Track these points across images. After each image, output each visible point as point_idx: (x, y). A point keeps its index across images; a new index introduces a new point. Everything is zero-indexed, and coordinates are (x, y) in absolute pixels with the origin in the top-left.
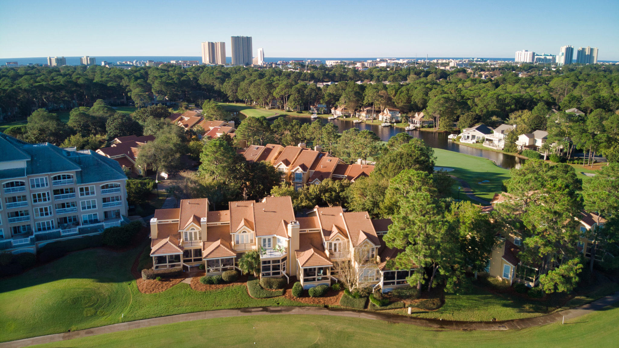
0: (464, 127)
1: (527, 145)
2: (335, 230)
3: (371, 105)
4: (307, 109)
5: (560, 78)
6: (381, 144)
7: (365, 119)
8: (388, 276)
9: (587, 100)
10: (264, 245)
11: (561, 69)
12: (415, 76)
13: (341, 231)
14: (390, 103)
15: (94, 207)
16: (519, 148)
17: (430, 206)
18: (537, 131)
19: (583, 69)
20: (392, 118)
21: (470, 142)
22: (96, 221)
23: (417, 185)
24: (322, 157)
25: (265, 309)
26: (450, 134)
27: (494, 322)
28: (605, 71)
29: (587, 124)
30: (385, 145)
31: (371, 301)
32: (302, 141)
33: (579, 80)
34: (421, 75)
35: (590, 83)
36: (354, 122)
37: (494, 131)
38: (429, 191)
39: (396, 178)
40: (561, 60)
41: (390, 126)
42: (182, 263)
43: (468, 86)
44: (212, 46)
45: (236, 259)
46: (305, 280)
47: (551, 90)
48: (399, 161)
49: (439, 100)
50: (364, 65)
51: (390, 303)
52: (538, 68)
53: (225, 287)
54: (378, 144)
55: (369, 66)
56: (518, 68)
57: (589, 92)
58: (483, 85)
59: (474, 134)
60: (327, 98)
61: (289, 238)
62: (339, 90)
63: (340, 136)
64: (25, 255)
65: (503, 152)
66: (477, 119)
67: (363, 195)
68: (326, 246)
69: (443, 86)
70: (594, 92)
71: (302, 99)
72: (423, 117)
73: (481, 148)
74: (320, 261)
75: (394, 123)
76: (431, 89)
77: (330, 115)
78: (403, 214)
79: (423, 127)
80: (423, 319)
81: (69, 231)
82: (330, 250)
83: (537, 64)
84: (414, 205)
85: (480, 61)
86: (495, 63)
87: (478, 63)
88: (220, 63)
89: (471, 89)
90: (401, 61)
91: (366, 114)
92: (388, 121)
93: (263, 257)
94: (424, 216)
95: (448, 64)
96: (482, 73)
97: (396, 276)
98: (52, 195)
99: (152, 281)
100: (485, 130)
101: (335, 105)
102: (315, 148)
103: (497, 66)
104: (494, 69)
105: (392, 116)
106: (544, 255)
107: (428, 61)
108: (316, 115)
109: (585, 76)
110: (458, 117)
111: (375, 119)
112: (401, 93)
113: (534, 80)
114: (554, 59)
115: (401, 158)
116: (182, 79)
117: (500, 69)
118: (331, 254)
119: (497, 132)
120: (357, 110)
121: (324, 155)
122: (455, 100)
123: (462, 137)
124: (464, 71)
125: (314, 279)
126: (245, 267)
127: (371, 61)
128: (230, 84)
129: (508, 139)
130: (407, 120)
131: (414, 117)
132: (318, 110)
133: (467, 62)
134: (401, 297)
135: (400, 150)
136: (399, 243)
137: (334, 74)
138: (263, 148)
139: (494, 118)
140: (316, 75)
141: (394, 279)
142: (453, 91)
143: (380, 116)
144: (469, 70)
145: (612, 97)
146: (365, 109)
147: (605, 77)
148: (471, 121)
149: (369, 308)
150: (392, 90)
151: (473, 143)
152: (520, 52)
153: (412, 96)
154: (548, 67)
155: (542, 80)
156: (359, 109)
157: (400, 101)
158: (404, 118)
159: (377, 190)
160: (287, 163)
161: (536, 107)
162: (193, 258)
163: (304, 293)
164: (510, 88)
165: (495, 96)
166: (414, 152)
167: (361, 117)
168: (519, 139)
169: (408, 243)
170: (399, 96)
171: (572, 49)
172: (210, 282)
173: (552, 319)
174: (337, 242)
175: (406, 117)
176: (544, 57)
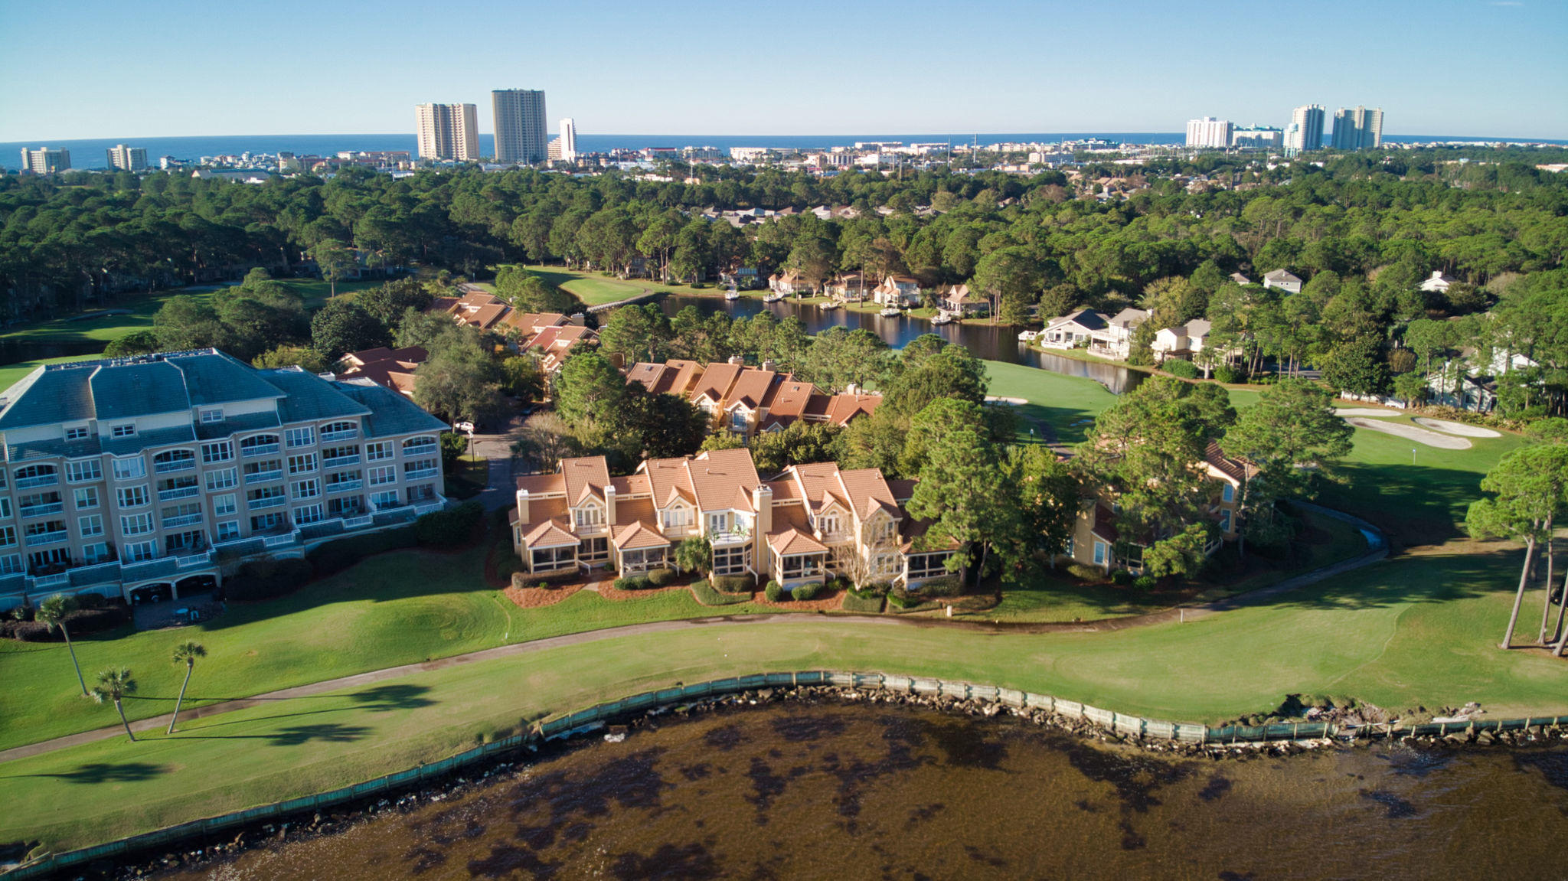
0: (1050, 316)
1: (1174, 349)
2: (828, 499)
3: (855, 269)
4: (711, 277)
6: (890, 356)
7: (845, 301)
8: (916, 563)
9: (1314, 251)
10: (715, 527)
11: (1289, 164)
12: (947, 194)
13: (839, 500)
14: (895, 263)
15: (392, 479)
16: (1158, 357)
17: (976, 450)
18: (1194, 321)
20: (902, 298)
21: (1063, 346)
22: (394, 504)
23: (956, 422)
24: (780, 382)
25: (728, 618)
26: (1022, 329)
27: (1078, 623)
28: (1388, 170)
30: (898, 358)
31: (889, 601)
32: (736, 353)
34: (963, 191)
36: (823, 306)
37: (1110, 322)
38: (976, 430)
39: (922, 412)
40: (1294, 141)
41: (897, 315)
42: (576, 560)
43: (1064, 220)
44: (443, 115)
45: (671, 550)
46: (786, 576)
47: (1242, 227)
48: (925, 386)
49: (1000, 259)
50: (826, 160)
51: (919, 603)
52: (1237, 164)
53: (657, 592)
54: (886, 355)
55: (837, 163)
56: (1190, 164)
57: (1327, 228)
58: (1098, 217)
59: (1069, 329)
60: (758, 253)
61: (756, 512)
62: (783, 235)
63: (810, 343)
64: (291, 562)
65: (1126, 365)
66: (1078, 297)
67: (868, 446)
68: (815, 526)
69: (1011, 223)
70: (1334, 230)
71: (703, 258)
72: (967, 295)
73: (1083, 359)
74: (806, 546)
75: (906, 308)
76: (983, 234)
77: (767, 292)
78: (936, 465)
79: (967, 316)
80: (969, 622)
81: (356, 521)
82: (822, 530)
83: (1238, 151)
84: (953, 451)
85: (1102, 147)
86: (1136, 151)
87: (1098, 151)
88: (464, 156)
89: (1072, 229)
90: (913, 150)
91: (847, 290)
92: (895, 305)
93: (714, 544)
94: (968, 465)
95: (1025, 155)
96: (1103, 180)
97: (927, 563)
98: (320, 460)
99: (533, 590)
100: (1092, 321)
101: (777, 269)
102: (764, 365)
103: (1140, 161)
104: (1130, 171)
105: (903, 292)
106: (1148, 518)
107: (978, 147)
108: (735, 291)
110: (1040, 294)
111: (865, 300)
112: (918, 242)
114: (1280, 138)
115: (929, 381)
116: (415, 210)
117: (1145, 170)
118: (824, 535)
119: (1116, 324)
120: (826, 280)
121: (784, 378)
122: (1032, 258)
123: (1047, 336)
124: (1060, 180)
125: (799, 575)
126: (688, 560)
127: (841, 149)
128: (531, 222)
129: (1137, 338)
130: (935, 302)
131: (949, 295)
132: (738, 280)
133: (1071, 149)
134: (933, 595)
135: (926, 366)
136: (931, 511)
137: (761, 192)
138: (660, 368)
139: (1112, 295)
140: (718, 193)
141: (924, 568)
142: (1029, 238)
143: (878, 294)
144: (1075, 172)
145: (1367, 241)
146: (844, 279)
148: (1065, 303)
149: (887, 611)
150: (900, 234)
151: (1069, 348)
152: (1198, 122)
153: (942, 250)
154: (1260, 162)
155: (1231, 201)
156: (831, 278)
157: (918, 259)
158: (928, 298)
159: (892, 436)
160: (715, 395)
161: (1197, 271)
162: (593, 553)
163: (784, 596)
164: (1156, 224)
165: (1117, 248)
166: (950, 369)
167: (835, 297)
168: (1158, 338)
169: (944, 508)
170: (915, 249)
171: (1321, 114)
172: (631, 586)
173: (1167, 617)
174: (833, 517)
175: (932, 295)
176: (1257, 133)
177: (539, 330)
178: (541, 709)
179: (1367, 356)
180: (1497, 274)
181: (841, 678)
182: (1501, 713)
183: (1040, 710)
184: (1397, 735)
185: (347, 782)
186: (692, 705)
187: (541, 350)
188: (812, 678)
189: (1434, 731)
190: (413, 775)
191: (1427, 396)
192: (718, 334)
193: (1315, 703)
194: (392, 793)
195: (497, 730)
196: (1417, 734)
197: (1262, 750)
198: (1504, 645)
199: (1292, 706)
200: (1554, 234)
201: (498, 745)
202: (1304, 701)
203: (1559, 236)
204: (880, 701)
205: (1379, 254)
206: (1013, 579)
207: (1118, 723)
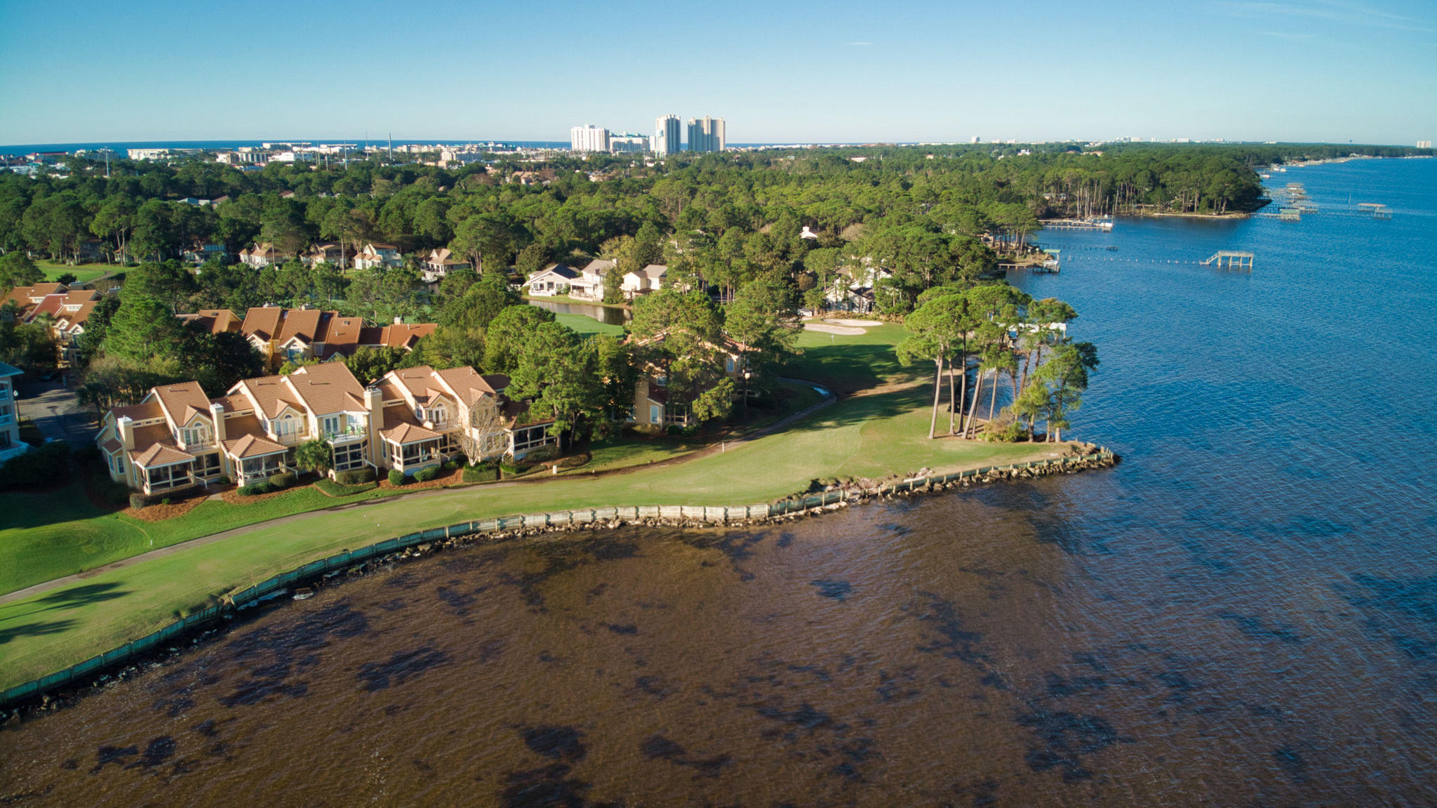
0: (530, 271)
1: (639, 289)
2: (433, 395)
3: (334, 239)
5: (668, 181)
8: (520, 438)
9: (715, 216)
10: (329, 429)
11: (663, 163)
12: (385, 182)
13: (443, 393)
14: (372, 234)
16: (627, 295)
18: (648, 267)
19: (702, 161)
20: (384, 263)
21: (547, 293)
24: (328, 319)
25: (361, 503)
27: (652, 463)
28: (740, 165)
29: (719, 247)
31: (502, 470)
33: (699, 183)
34: (398, 179)
35: (716, 187)
37: (584, 272)
39: (496, 320)
40: (659, 146)
42: (191, 476)
45: (289, 454)
46: (405, 464)
47: (656, 202)
49: (475, 224)
50: (238, 158)
51: (527, 468)
52: (621, 163)
53: (283, 494)
56: (584, 163)
57: (717, 203)
59: (550, 279)
60: (226, 229)
61: (368, 412)
62: (248, 211)
65: (603, 304)
66: (549, 256)
68: (423, 418)
70: (724, 202)
71: (166, 235)
72: (449, 257)
74: (420, 435)
80: (573, 475)
82: (431, 420)
83: (617, 153)
85: (502, 149)
86: (534, 153)
87: (499, 153)
90: (323, 150)
91: (325, 259)
93: (332, 444)
95: (437, 156)
96: (518, 173)
97: (529, 436)
99: (155, 507)
100: (568, 271)
101: (249, 243)
103: (542, 159)
104: (539, 166)
105: (384, 258)
107: (387, 149)
109: (707, 176)
110: (515, 255)
111: (346, 268)
112: (387, 215)
113: (623, 187)
114: (647, 143)
117: (550, 166)
118: (434, 425)
119: (589, 272)
120: (303, 251)
121: (331, 316)
122: (500, 224)
123: (532, 286)
124: (481, 171)
125: (417, 461)
127: (249, 150)
129: (608, 282)
130: (418, 264)
131: (431, 259)
133: (476, 150)
134: (538, 460)
139: (577, 253)
141: (526, 440)
143: (358, 261)
144: (490, 168)
145: (751, 208)
146: (322, 249)
147: (741, 175)
148: (540, 259)
149: (503, 478)
151: (553, 295)
152: (580, 129)
153: (412, 220)
154: (639, 161)
155: (636, 185)
156: (307, 249)
158: (411, 261)
161: (640, 230)
162: (207, 469)
163: (407, 480)
164: (586, 201)
165: (570, 215)
167: (314, 266)
168: (625, 281)
169: (544, 385)
170: (386, 222)
171: (678, 123)
172: (256, 491)
173: (712, 451)
174: (440, 409)
175: (414, 259)
176: (628, 139)
177: (37, 300)
178: (224, 586)
179: (783, 279)
180: (847, 225)
181: (486, 526)
182: (944, 471)
183: (650, 518)
184: (885, 493)
185: (64, 665)
186: (362, 565)
187: (49, 317)
188: (462, 529)
189: (904, 488)
190: (126, 650)
191: (826, 306)
192: (246, 284)
193: (829, 483)
194: (111, 668)
195: (191, 605)
196: (897, 492)
197: (806, 515)
198: (930, 437)
199: (816, 486)
200: (879, 196)
201: (197, 617)
202: (822, 482)
203: (882, 198)
204: (524, 535)
205: (764, 216)
206: (600, 438)
207: (708, 514)
